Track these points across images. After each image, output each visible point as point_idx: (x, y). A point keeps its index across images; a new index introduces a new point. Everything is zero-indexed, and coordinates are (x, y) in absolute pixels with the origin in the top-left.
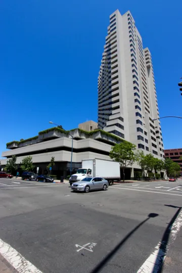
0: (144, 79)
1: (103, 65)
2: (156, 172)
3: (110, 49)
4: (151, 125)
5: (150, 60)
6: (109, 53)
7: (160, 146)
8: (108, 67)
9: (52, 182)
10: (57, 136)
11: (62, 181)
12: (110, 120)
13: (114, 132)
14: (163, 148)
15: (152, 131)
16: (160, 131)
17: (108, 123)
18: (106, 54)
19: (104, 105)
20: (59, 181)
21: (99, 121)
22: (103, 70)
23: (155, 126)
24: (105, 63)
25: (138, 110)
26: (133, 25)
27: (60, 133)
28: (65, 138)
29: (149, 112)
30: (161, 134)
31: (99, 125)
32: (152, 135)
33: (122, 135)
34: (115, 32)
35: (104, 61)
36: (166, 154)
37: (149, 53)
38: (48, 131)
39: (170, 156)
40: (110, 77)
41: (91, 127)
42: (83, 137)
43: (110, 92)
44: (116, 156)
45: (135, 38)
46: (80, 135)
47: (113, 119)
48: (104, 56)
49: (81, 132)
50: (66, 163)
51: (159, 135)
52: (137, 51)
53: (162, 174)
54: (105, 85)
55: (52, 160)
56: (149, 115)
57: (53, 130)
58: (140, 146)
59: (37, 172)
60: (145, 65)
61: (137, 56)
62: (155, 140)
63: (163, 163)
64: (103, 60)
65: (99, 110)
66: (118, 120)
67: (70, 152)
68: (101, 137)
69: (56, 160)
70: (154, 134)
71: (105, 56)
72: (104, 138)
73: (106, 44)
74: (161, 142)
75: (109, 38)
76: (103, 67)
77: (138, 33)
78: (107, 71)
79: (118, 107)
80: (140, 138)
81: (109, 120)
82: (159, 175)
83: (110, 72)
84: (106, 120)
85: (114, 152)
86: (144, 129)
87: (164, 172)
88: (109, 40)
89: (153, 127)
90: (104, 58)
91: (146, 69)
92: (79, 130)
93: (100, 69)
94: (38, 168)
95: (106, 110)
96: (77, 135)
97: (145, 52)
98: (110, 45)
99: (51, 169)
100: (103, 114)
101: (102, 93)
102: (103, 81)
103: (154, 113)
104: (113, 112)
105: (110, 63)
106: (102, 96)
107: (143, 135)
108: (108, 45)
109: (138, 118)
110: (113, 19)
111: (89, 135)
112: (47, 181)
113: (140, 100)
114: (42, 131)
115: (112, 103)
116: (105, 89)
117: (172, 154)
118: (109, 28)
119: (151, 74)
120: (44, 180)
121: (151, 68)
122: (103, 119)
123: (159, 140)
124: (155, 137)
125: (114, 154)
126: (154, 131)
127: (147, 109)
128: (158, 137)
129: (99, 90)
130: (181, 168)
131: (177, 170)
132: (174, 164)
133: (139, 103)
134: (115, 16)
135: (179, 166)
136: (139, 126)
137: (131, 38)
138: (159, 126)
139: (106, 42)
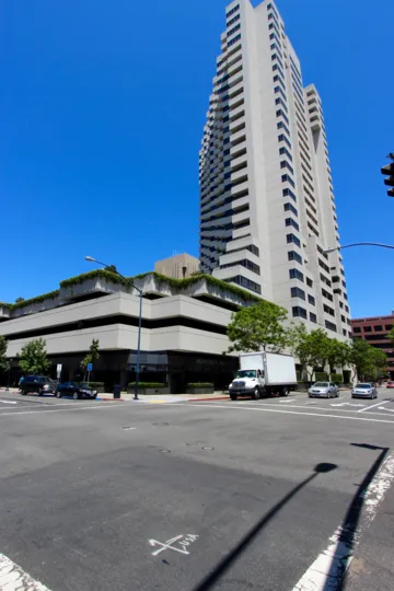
0: (305, 157)
1: (211, 124)
2: (333, 371)
3: (227, 87)
4: (321, 264)
5: (319, 114)
6: (224, 94)
7: (343, 312)
8: (221, 129)
9: (94, 398)
10: (103, 290)
11: (117, 396)
12: (228, 252)
13: (238, 279)
14: (349, 316)
15: (323, 278)
16: (342, 278)
17: (224, 260)
18: (216, 97)
19: (213, 218)
20: (111, 396)
21: (202, 255)
22: (211, 136)
23: (330, 266)
24: (216, 119)
25: (291, 230)
26: (281, 31)
27: (110, 283)
29: (317, 234)
30: (344, 284)
31: (202, 263)
32: (323, 285)
33: (256, 287)
34: (239, 47)
35: (213, 115)
36: (356, 330)
37: (317, 97)
38: (82, 280)
39: (363, 333)
40: (227, 152)
41: (184, 269)
42: (166, 292)
43: (228, 188)
44: (242, 335)
45: (283, 60)
46: (159, 288)
47: (235, 251)
48: (212, 103)
49: (161, 281)
50: (127, 352)
51: (339, 285)
52: (289, 91)
53: (347, 374)
54: (217, 170)
55: (92, 347)
56: (317, 241)
57: (95, 276)
58: (298, 311)
59: (58, 376)
60: (309, 125)
61: (290, 102)
62: (330, 298)
63: (348, 350)
64: (211, 111)
65: (203, 229)
66: (248, 251)
67: (136, 329)
68: (207, 292)
69: (101, 347)
70: (328, 283)
71: (216, 101)
72: (215, 295)
73: (219, 74)
74: (345, 303)
75: (225, 59)
76: (211, 128)
77: (290, 51)
78: (221, 139)
79: (246, 223)
80: (296, 292)
81: (225, 253)
82: (340, 377)
83: (227, 141)
84: (219, 251)
85: (237, 327)
86: (306, 274)
87: (351, 368)
88: (224, 65)
89: (327, 269)
90: (214, 106)
91: (309, 133)
92: (156, 275)
93: (205, 133)
94: (59, 367)
95: (219, 228)
96: (151, 287)
97: (309, 94)
98: (226, 78)
99: (90, 367)
100: (212, 239)
101: (209, 188)
102: (212, 162)
103: (328, 236)
104: (236, 233)
105: (226, 119)
106: (208, 197)
107: (303, 286)
108: (222, 76)
109: (293, 247)
110: (235, 14)
111: (179, 287)
112: (82, 397)
114: (68, 277)
115: (231, 213)
116: (216, 181)
117: (368, 329)
118: (224, 36)
119: (322, 147)
120: (76, 395)
121: (322, 131)
122: (212, 249)
123: (340, 298)
124: (330, 290)
125: (237, 331)
126: (329, 277)
127: (311, 228)
128: (337, 291)
129: (202, 182)
130: (388, 359)
131: (379, 365)
132: (372, 350)
133: (295, 212)
134: (237, 7)
135: (383, 356)
136: (295, 265)
137: (276, 62)
138: (340, 266)
139: (219, 69)
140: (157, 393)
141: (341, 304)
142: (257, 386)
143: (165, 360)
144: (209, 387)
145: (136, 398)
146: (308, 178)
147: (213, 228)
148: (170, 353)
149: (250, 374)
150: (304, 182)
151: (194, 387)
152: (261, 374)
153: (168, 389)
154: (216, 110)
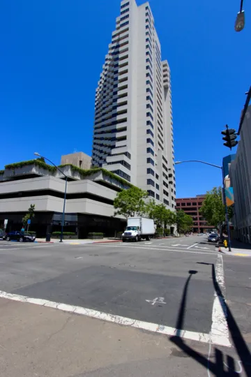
0: (159, 103)
1: (106, 73)
2: (165, 227)
3: (118, 52)
4: (164, 166)
5: (168, 79)
6: (115, 56)
7: (172, 194)
8: (112, 78)
9: (33, 241)
10: (37, 173)
11: (48, 240)
12: (113, 155)
13: (118, 172)
14: (175, 197)
15: (164, 174)
16: (174, 175)
17: (109, 159)
18: (111, 57)
19: (102, 132)
20: (44, 240)
21: (94, 154)
22: (105, 81)
23: (168, 168)
24: (109, 71)
25: (150, 145)
26: (152, 25)
27: (42, 169)
28: (51, 177)
29: (162, 149)
30: (174, 178)
31: (93, 160)
32: (164, 179)
33: (128, 177)
34: (127, 29)
35: (107, 67)
36: (178, 205)
37: (168, 68)
38: (22, 165)
39: (181, 207)
42: (77, 177)
44: (122, 205)
45: (152, 43)
46: (73, 174)
47: (117, 155)
48: (107, 60)
49: (75, 170)
50: (52, 213)
51: (172, 179)
52: (154, 63)
53: (172, 229)
55: (30, 209)
56: (162, 153)
57: (31, 164)
58: (151, 193)
59: (5, 227)
60: (163, 84)
61: (154, 69)
62: (167, 186)
63: (175, 216)
64: (106, 65)
65: (95, 138)
66: (124, 156)
67: (62, 200)
68: (102, 179)
69: (36, 209)
70: (167, 178)
71: (110, 60)
72: (106, 181)
73: (113, 42)
74: (174, 189)
75: (119, 34)
76: (106, 75)
77: (156, 39)
78: (112, 84)
79: (124, 138)
80: (150, 182)
81: (110, 155)
82: (168, 231)
84: (105, 153)
85: (120, 200)
86: (156, 172)
87: (175, 226)
88: (117, 38)
89: (166, 169)
90: (109, 62)
91: (162, 89)
92: (72, 166)
93: (101, 78)
94: (6, 222)
95: (106, 139)
96: (69, 173)
97: (164, 66)
98: (118, 46)
99: (29, 222)
100: (102, 145)
103: (169, 151)
104: (118, 144)
105: (116, 72)
107: (153, 178)
108: (115, 45)
109: (150, 155)
110: (126, 8)
111: (85, 175)
112: (25, 240)
113: (153, 131)
114: (12, 163)
115: (116, 131)
117: (183, 204)
118: (118, 19)
119: (169, 99)
120: (21, 239)
121: (169, 89)
122: (101, 152)
123: (172, 186)
124: (167, 182)
125: (119, 203)
126: (167, 174)
127: (160, 145)
128: (171, 182)
129: (97, 109)
130: (194, 221)
131: (189, 224)
132: (186, 216)
133: (152, 135)
134: (128, 4)
135: (192, 219)
136: (150, 166)
137: (148, 43)
138: (173, 168)
139: (113, 40)
140: (70, 238)
141: (172, 190)
142: (137, 235)
143: (76, 218)
144: (100, 235)
145: (61, 241)
146: (160, 116)
147: (102, 139)
148: (79, 215)
149: (133, 228)
150: (158, 118)
151: (92, 235)
152: (139, 228)
153: (77, 236)
154: (110, 65)
